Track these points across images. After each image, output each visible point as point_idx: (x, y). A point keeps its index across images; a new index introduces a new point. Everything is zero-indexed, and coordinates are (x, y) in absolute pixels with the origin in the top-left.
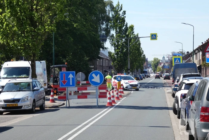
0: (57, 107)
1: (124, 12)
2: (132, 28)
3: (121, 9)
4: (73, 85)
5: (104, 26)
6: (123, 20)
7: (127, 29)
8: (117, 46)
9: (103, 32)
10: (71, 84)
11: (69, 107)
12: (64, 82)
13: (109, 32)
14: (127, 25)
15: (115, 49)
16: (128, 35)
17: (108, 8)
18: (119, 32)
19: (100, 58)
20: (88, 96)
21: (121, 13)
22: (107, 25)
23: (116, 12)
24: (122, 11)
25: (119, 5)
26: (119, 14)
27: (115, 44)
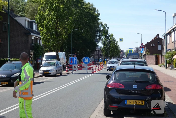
0: (69, 74)
1: (108, 28)
2: (112, 35)
3: (106, 26)
4: (76, 63)
5: (98, 35)
6: (107, 32)
7: (109, 36)
8: (104, 45)
9: (98, 38)
10: (75, 63)
11: (74, 74)
12: (72, 62)
13: (101, 37)
14: (109, 34)
15: (103, 46)
16: (110, 39)
17: (100, 26)
18: (105, 38)
19: (96, 50)
20: (83, 69)
21: (106, 28)
22: (100, 34)
23: (104, 28)
24: (107, 27)
25: (105, 24)
26: (105, 29)
27: (103, 43)
